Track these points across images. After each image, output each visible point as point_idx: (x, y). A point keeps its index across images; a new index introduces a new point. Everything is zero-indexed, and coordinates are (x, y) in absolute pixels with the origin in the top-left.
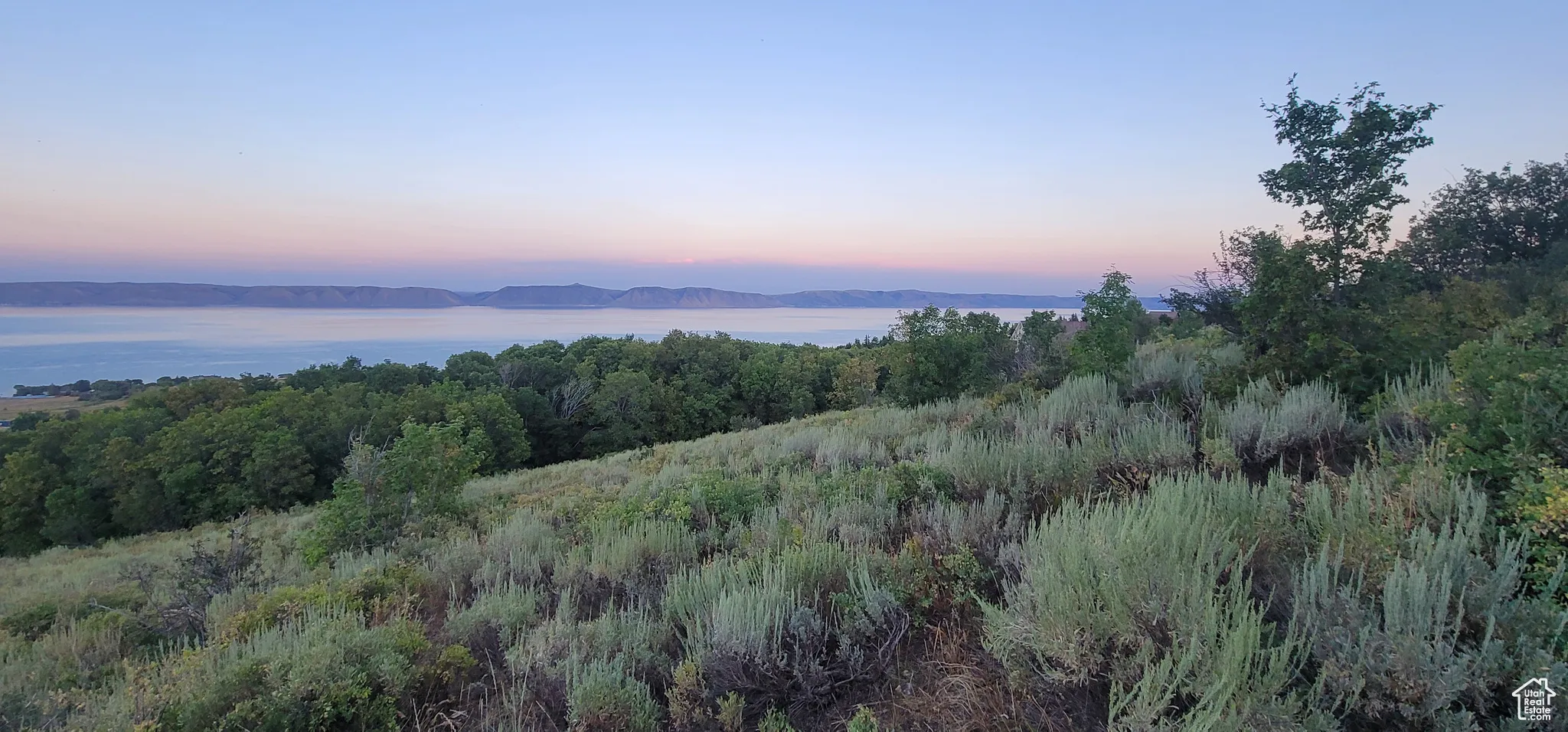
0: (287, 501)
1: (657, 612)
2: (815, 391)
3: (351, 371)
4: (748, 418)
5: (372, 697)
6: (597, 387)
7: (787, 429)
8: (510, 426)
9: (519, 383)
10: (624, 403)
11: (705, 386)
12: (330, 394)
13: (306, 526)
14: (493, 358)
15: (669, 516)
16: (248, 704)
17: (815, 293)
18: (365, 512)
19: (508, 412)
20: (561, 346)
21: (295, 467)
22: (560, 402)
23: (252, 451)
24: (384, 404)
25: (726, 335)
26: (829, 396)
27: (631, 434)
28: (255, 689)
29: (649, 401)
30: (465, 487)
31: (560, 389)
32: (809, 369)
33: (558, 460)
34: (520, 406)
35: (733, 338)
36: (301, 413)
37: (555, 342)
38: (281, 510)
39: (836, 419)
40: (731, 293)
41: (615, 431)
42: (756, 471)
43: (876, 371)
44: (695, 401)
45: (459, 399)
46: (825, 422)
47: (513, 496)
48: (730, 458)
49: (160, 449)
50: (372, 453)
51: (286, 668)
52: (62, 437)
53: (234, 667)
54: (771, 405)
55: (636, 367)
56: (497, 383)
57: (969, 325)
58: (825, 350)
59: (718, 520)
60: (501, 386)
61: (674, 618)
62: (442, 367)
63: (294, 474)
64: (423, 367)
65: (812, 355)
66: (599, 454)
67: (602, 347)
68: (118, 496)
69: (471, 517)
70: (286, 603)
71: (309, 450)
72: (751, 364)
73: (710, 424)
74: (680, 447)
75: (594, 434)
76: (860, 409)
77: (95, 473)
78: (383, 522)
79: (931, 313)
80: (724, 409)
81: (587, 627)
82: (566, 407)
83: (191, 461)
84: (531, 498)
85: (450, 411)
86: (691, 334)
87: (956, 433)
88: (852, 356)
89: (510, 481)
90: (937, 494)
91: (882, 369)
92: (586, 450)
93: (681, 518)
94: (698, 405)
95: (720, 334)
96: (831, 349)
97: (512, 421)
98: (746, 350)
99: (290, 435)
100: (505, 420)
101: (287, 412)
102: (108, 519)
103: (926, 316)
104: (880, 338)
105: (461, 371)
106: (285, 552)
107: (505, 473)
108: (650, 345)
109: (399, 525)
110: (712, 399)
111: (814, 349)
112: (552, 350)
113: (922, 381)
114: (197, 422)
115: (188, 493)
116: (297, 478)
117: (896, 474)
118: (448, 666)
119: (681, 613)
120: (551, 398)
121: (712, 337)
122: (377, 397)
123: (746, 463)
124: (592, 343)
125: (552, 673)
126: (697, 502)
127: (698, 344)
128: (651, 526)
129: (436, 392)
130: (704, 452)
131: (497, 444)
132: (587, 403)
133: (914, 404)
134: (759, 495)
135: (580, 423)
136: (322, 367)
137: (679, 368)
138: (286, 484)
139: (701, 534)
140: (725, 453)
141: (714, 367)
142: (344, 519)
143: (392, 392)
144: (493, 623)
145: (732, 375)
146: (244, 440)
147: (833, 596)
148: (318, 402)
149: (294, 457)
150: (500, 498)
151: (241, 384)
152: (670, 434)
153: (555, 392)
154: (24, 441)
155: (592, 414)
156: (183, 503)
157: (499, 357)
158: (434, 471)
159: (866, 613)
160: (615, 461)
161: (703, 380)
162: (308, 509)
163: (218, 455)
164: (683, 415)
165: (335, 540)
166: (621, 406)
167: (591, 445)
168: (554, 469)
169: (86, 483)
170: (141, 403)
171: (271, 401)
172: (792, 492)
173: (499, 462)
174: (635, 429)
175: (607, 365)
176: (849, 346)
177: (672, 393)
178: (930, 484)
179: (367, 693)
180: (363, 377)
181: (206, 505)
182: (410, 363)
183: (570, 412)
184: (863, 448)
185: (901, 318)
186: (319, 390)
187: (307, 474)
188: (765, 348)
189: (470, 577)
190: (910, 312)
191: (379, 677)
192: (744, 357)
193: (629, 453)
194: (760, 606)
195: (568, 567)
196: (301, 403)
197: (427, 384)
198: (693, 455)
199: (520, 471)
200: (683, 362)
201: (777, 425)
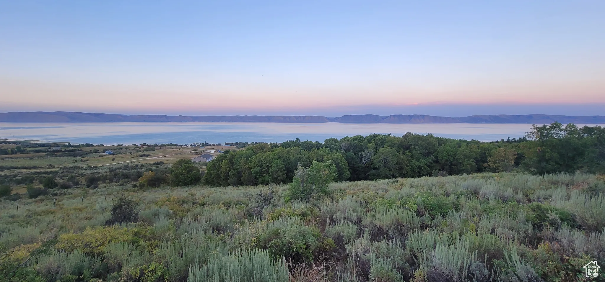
0: (279, 182)
1: (404, 246)
2: (477, 162)
3: (297, 143)
4: (441, 171)
5: (306, 249)
6: (375, 153)
7: (462, 179)
8: (344, 165)
9: (347, 150)
10: (385, 161)
11: (421, 156)
12: (291, 150)
13: (284, 190)
14: (339, 140)
15: (407, 208)
16: (276, 240)
17: (478, 116)
18: (301, 188)
19: (343, 160)
20: (363, 137)
21: (282, 172)
22: (361, 158)
23: (271, 165)
24: (306, 154)
25: (432, 135)
26: (485, 165)
27: (388, 173)
28: (277, 236)
29: (396, 160)
30: (329, 185)
31: (362, 153)
32: (474, 152)
33: (360, 179)
34: (347, 158)
35: (435, 136)
36: (284, 155)
37: (360, 136)
38: (278, 184)
39: (490, 176)
40: (434, 117)
41: (382, 171)
42: (448, 195)
43: (515, 155)
44: (416, 162)
45: (328, 154)
46: (483, 178)
47: (345, 190)
48: (434, 188)
49: (252, 162)
50: (304, 170)
51: (285, 233)
52: (233, 157)
53: (272, 229)
54: (453, 167)
55: (391, 146)
56: (340, 149)
57: (583, 133)
58: (483, 143)
59: (429, 214)
60: (341, 150)
61: (412, 250)
62: (323, 143)
63: (281, 174)
64: (317, 143)
65: (476, 145)
66: (375, 179)
67: (378, 138)
68: (243, 174)
69: (331, 196)
70: (282, 213)
71: (285, 167)
72: (444, 148)
73: (422, 172)
74: (410, 180)
75: (373, 171)
76: (504, 173)
77: (239, 167)
78: (305, 192)
79: (557, 126)
80: (429, 166)
81: (376, 244)
82: (363, 160)
83: (258, 167)
84: (351, 192)
85: (325, 158)
86: (415, 134)
87: (574, 192)
88: (500, 147)
89: (344, 185)
90: (561, 223)
91: (518, 154)
92: (370, 177)
93: (413, 210)
94: (417, 164)
95: (429, 134)
96: (487, 143)
97: (344, 163)
98: (441, 141)
99: (281, 162)
100: (342, 163)
101: (280, 155)
102: (240, 180)
103: (552, 128)
104: (517, 139)
105: (329, 145)
106: (280, 197)
107: (341, 182)
108: (397, 138)
109: (310, 194)
110: (423, 162)
111: (478, 142)
112: (359, 138)
113: (547, 161)
114: (260, 155)
115: (257, 175)
116: (282, 175)
117: (531, 208)
118: (327, 245)
119: (415, 249)
120: (358, 156)
121: (425, 136)
122: (304, 152)
123: (442, 191)
124: (374, 136)
125: (364, 258)
126: (420, 204)
127: (418, 138)
128: (400, 210)
129: (321, 151)
130: (421, 184)
131: (339, 171)
132: (371, 159)
133: (541, 173)
134: (451, 206)
135: (368, 166)
136: (290, 141)
137: (409, 148)
138: (279, 176)
139: (422, 218)
140: (431, 186)
141: (426, 148)
142: (295, 190)
143: (308, 150)
144: (342, 234)
145: (434, 152)
146: (270, 162)
147: (496, 262)
148: (288, 152)
149: (281, 168)
150: (341, 190)
151: (270, 145)
152: (404, 175)
153: (360, 154)
154: (226, 157)
155: (373, 163)
156: (256, 178)
157: (341, 140)
158: (321, 178)
159: (516, 275)
160: (382, 183)
161: (420, 153)
162: (284, 185)
163: (264, 166)
164: (410, 167)
165: (292, 196)
166: (384, 161)
167: (372, 175)
168: (359, 183)
169: (237, 170)
170: (248, 149)
171: (277, 150)
172: (468, 207)
173: (340, 178)
174: (390, 171)
175: (380, 145)
176: (497, 142)
177: (406, 158)
178: (557, 217)
179: (305, 247)
180: (300, 145)
181: (260, 180)
182: (314, 141)
183: (365, 162)
184: (509, 192)
185: (535, 128)
186: (289, 148)
187: (285, 174)
188: (451, 141)
189: (332, 216)
190: (541, 126)
191: (308, 243)
192: (440, 145)
193: (387, 180)
194: (456, 256)
195: (367, 219)
196: (284, 152)
197: (318, 149)
198: (416, 184)
199: (346, 182)
200: (411, 145)
201: (457, 176)
